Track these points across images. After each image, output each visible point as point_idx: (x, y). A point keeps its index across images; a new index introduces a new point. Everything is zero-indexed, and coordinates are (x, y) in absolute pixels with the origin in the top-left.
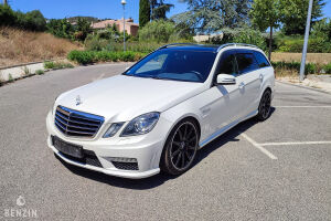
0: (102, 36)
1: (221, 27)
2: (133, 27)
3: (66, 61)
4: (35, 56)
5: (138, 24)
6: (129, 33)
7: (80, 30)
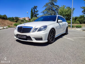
0: (22, 21)
2: (29, 19)
3: (13, 26)
4: (5, 25)
5: (30, 18)
6: (28, 20)
7: (16, 20)
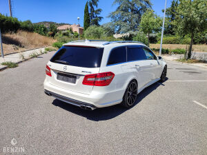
0: (64, 34)
1: (128, 30)
2: (80, 29)
5: (83, 28)
6: (78, 32)
7: (51, 31)
